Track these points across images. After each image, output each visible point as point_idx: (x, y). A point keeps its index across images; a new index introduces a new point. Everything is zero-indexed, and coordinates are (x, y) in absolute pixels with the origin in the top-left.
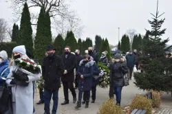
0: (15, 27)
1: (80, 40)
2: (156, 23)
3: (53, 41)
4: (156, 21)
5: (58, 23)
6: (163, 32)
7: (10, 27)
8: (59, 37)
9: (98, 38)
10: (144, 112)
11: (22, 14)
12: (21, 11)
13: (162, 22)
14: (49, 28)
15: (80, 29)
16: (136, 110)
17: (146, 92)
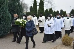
3: (44, 11)
8: (47, 10)
11: (34, 2)
15: (55, 7)
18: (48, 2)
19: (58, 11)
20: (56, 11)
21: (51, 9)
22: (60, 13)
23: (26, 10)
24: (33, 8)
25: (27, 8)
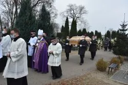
2: (124, 26)
3: (77, 32)
4: (124, 25)
5: (80, 25)
6: (127, 30)
8: (80, 31)
10: (116, 65)
12: (65, 20)
13: (126, 25)
14: (76, 27)
15: (89, 28)
16: (113, 64)
17: (117, 56)
18: (81, 22)
19: (92, 33)
20: (90, 32)
21: (84, 30)
22: (94, 34)
23: (57, 31)
24: (65, 29)
25: (57, 28)
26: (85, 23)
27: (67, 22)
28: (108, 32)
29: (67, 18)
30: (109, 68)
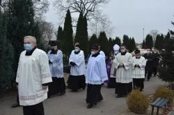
0: (60, 28)
1: (110, 39)
3: (89, 39)
5: (93, 25)
7: (56, 29)
8: (94, 36)
9: (125, 37)
12: (65, 16)
15: (111, 30)
16: (159, 99)
17: (167, 83)
19: (118, 39)
21: (103, 34)
22: (122, 42)
23: (49, 37)
24: (65, 33)
25: (50, 31)
26: (103, 21)
27: (68, 19)
28: (149, 38)
29: (68, 12)
30: (153, 106)
